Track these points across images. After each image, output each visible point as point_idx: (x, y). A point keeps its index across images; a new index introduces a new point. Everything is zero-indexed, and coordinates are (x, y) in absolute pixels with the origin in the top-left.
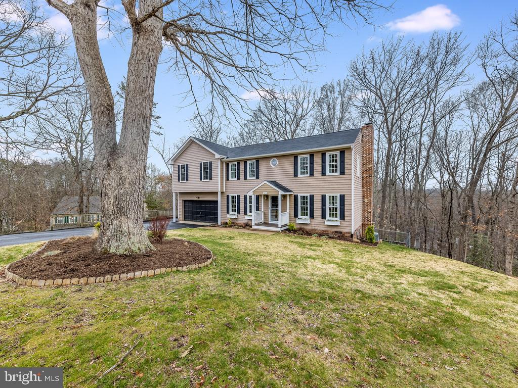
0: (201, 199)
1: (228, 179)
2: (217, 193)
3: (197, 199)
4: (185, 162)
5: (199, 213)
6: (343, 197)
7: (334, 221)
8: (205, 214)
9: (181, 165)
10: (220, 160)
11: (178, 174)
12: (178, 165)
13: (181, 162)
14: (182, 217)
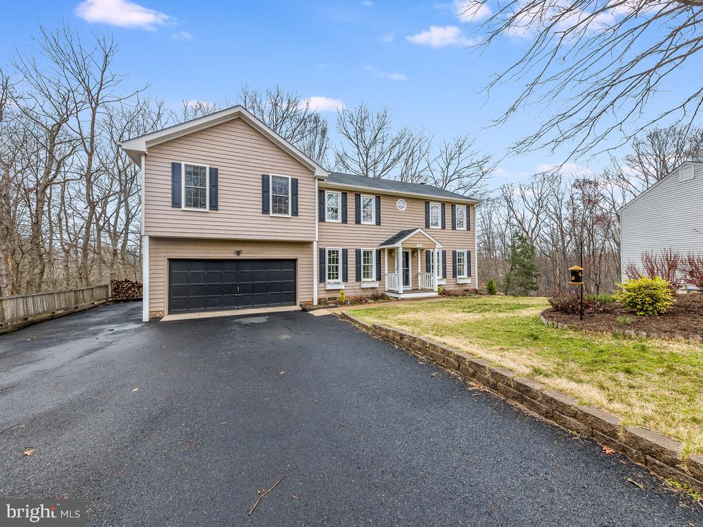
0: (243, 256)
1: (322, 218)
2: (311, 243)
3: (233, 256)
4: (205, 162)
5: (231, 290)
6: (469, 253)
7: (463, 279)
8: (253, 289)
9: (186, 166)
10: (317, 180)
11: (173, 186)
12: (172, 161)
13: (189, 156)
14: (163, 305)
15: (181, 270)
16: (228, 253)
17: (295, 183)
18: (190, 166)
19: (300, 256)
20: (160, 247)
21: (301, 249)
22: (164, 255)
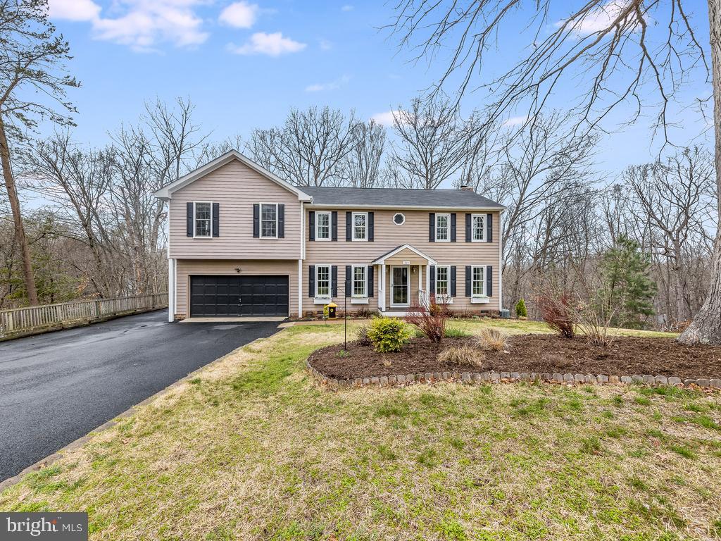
0: (243, 273)
1: (311, 238)
2: (297, 261)
3: (234, 273)
4: (210, 199)
5: (235, 300)
6: (490, 270)
7: (482, 298)
8: (253, 300)
9: (197, 204)
10: (302, 204)
11: (188, 221)
12: (187, 202)
13: (199, 196)
14: (186, 310)
15: (198, 284)
16: (230, 271)
17: (282, 208)
18: (200, 204)
19: (291, 272)
20: (184, 266)
21: (291, 267)
22: (186, 272)
